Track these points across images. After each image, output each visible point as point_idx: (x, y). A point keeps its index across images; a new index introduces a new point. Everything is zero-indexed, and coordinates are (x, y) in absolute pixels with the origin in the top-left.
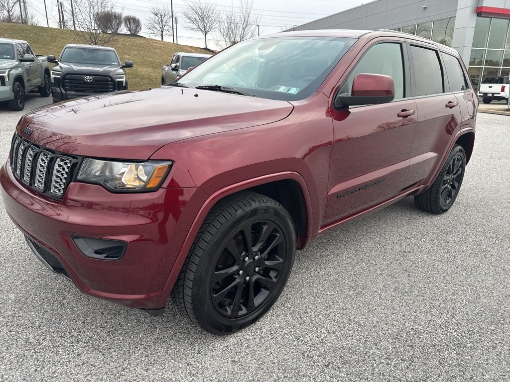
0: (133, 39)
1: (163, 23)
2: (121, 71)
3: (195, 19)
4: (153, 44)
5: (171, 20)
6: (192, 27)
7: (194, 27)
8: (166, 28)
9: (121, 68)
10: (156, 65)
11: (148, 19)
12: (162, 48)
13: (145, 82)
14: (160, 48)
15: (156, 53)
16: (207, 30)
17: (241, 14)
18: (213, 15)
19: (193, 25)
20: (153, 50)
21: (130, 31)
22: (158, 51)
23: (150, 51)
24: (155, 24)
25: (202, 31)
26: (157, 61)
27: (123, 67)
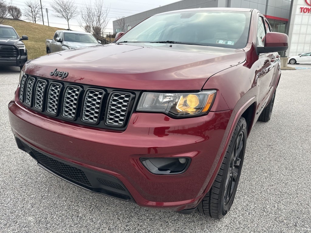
0: (16, 22)
1: (35, 12)
2: (20, 42)
3: (60, 10)
4: (32, 25)
5: (41, 10)
6: (58, 15)
7: (60, 15)
8: (38, 15)
9: (20, 40)
10: (37, 39)
11: (24, 9)
12: (39, 28)
13: (32, 51)
14: (37, 29)
15: (35, 32)
16: (69, 17)
17: (96, 7)
18: (72, 8)
19: (59, 14)
20: (33, 30)
21: (13, 16)
22: (36, 30)
23: (31, 30)
24: (29, 13)
25: (65, 18)
26: (37, 37)
27: (21, 40)
